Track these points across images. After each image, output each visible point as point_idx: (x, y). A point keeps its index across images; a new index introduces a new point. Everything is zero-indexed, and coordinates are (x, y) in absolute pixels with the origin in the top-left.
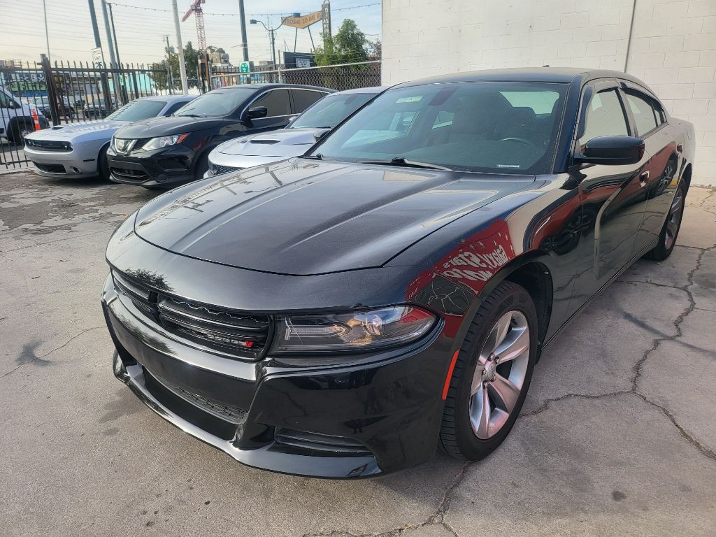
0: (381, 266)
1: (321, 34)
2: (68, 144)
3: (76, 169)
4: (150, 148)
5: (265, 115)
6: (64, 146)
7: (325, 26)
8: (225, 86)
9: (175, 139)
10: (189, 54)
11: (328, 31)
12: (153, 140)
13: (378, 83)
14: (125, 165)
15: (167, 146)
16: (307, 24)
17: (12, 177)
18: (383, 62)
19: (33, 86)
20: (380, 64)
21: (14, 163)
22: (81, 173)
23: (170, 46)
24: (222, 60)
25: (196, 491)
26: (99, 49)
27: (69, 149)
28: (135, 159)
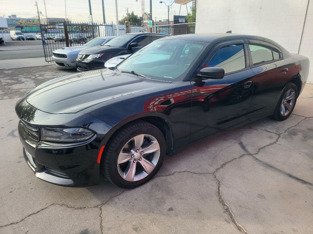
0: (76, 113)
1: (191, 7)
2: (66, 55)
3: (68, 65)
4: (90, 59)
5: (137, 46)
6: (64, 56)
7: (193, 3)
8: (127, 33)
9: (99, 55)
10: (132, 17)
11: (194, 6)
12: (91, 55)
13: (194, 33)
14: (81, 65)
15: (96, 58)
16: (186, 3)
17: (49, 67)
18: (196, 23)
19: (74, 29)
20: (195, 24)
21: (51, 61)
22: (70, 67)
23: (128, 12)
24: (148, 19)
25: (31, 184)
26: (91, 16)
27: (66, 57)
28: (85, 63)
